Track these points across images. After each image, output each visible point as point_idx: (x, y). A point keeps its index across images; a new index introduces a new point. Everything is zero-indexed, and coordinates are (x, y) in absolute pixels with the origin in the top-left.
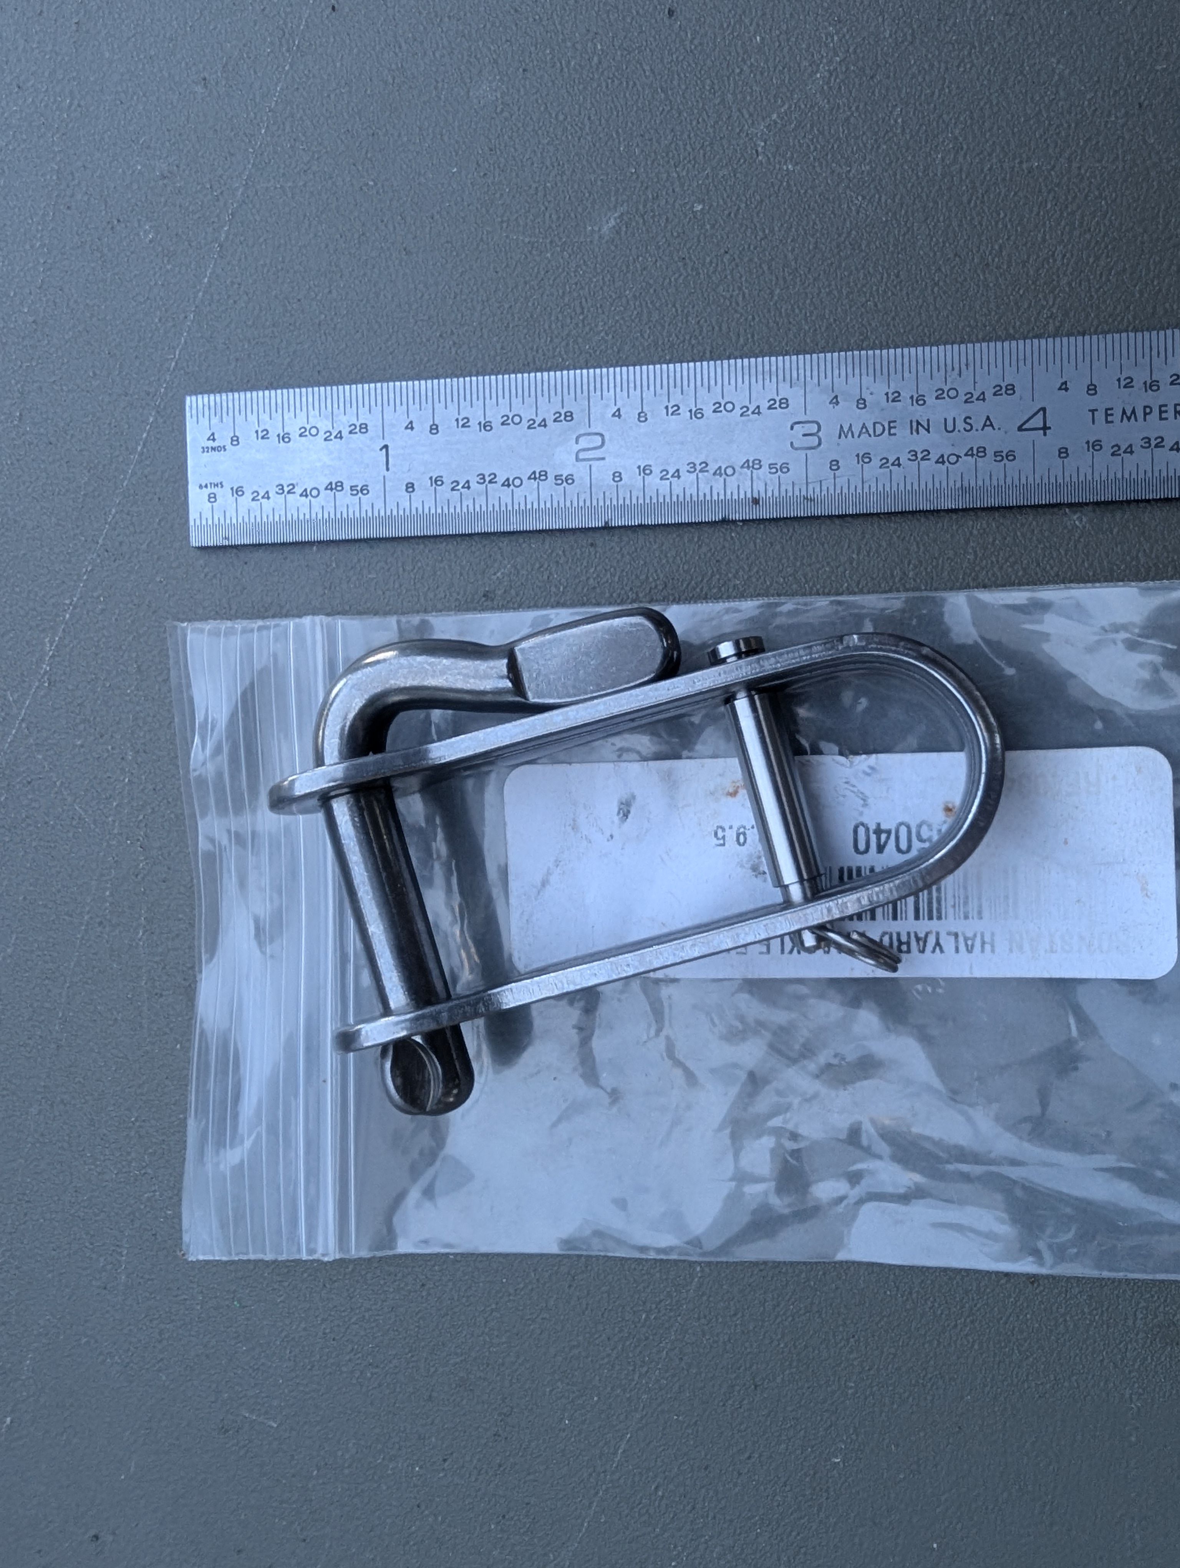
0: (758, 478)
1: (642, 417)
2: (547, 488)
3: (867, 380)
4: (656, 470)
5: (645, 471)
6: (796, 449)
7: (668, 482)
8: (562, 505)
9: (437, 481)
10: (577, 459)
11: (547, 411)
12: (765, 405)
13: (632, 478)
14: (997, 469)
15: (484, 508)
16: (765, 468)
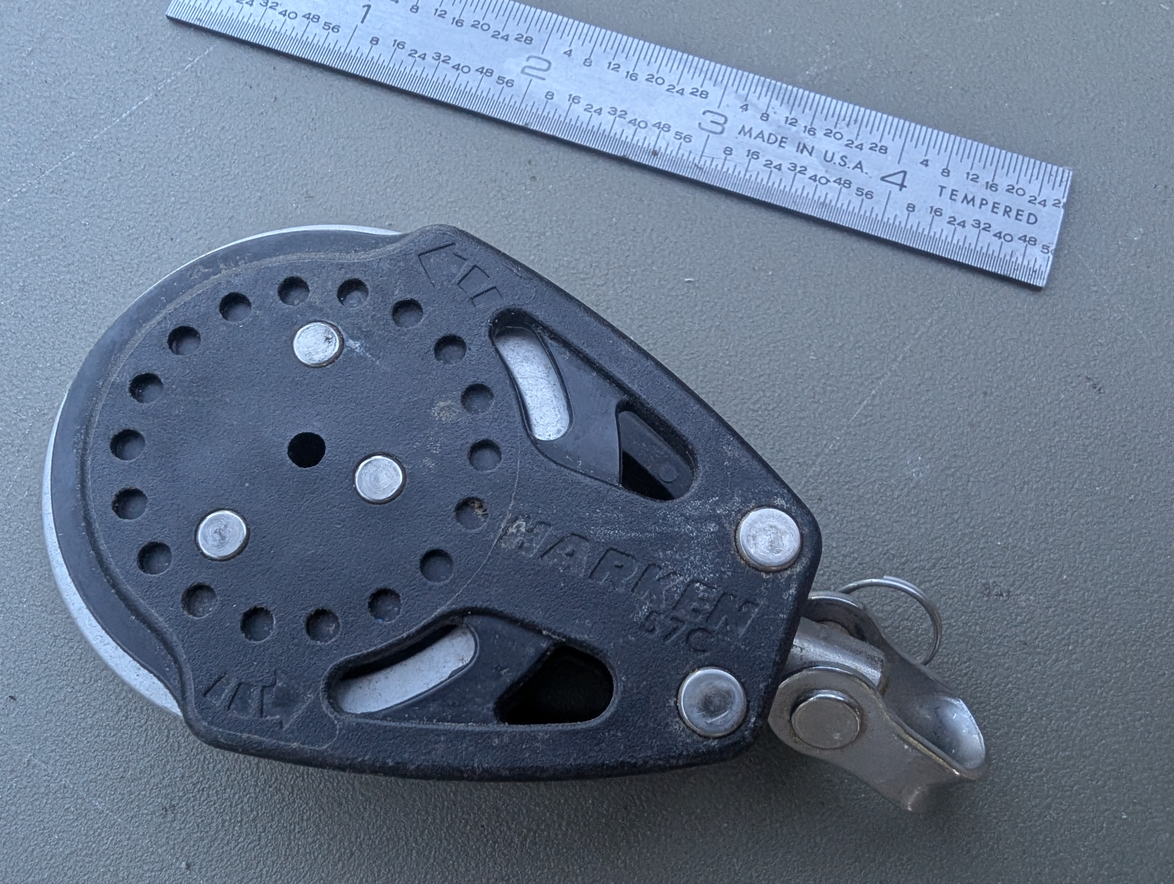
0: (664, 138)
1: (588, 62)
2: (488, 83)
3: (775, 103)
4: (583, 103)
5: (574, 99)
6: (702, 129)
7: (589, 114)
8: (496, 98)
9: (400, 45)
10: (523, 72)
11: (513, 30)
12: (688, 90)
13: (561, 101)
14: (856, 201)
15: (430, 77)
16: (672, 133)
